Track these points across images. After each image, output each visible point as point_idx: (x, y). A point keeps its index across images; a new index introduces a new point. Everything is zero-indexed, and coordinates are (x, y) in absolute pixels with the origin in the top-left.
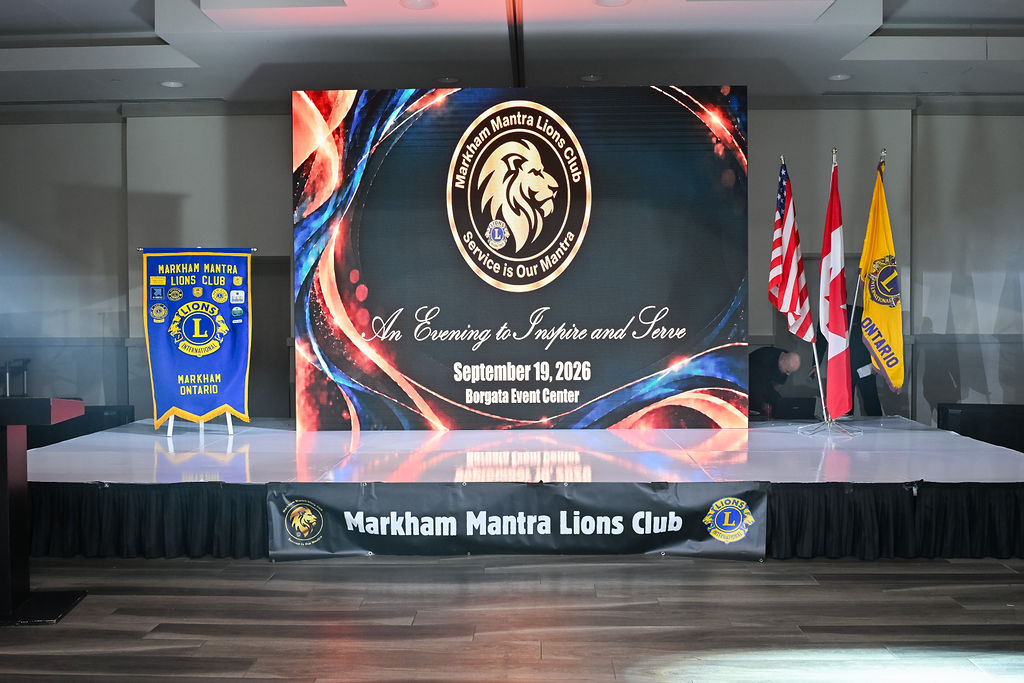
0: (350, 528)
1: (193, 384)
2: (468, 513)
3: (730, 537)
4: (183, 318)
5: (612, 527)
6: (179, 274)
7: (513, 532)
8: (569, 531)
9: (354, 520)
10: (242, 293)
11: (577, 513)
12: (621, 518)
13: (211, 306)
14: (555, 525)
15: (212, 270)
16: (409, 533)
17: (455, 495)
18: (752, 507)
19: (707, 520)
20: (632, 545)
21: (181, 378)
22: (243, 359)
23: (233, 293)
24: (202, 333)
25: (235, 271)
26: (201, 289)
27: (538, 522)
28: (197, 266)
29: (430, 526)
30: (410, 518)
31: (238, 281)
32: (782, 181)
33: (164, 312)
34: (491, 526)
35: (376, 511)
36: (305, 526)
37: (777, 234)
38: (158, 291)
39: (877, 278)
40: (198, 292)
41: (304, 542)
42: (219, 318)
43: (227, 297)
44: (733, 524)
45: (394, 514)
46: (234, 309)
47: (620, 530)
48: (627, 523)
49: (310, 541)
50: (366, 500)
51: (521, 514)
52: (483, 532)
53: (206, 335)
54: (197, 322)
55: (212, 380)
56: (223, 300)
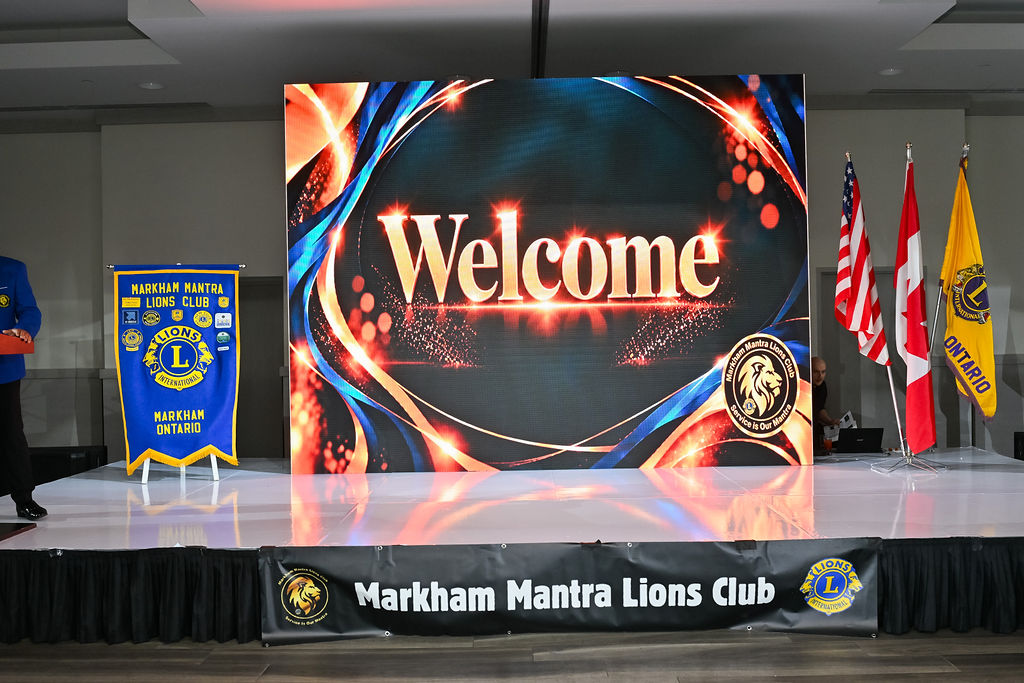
0: (362, 603)
1: (172, 422)
2: (509, 582)
3: (833, 606)
4: (160, 346)
5: (688, 597)
6: (156, 295)
7: (565, 605)
8: (634, 603)
9: (367, 593)
10: (228, 316)
11: (643, 580)
12: (698, 586)
13: (193, 331)
14: (617, 596)
15: (194, 290)
16: (435, 608)
17: (492, 560)
18: (859, 569)
19: (806, 587)
20: (712, 619)
21: (157, 415)
22: (230, 393)
23: (218, 316)
24: (182, 362)
25: (221, 291)
26: (181, 312)
27: (596, 592)
28: (176, 286)
29: (462, 599)
30: (437, 590)
31: (224, 302)
32: (848, 181)
33: (139, 339)
34: (537, 598)
35: (394, 581)
36: (305, 601)
37: (844, 242)
38: (132, 315)
39: (962, 290)
40: (177, 315)
41: (305, 621)
42: (202, 345)
43: (211, 321)
44: (836, 591)
45: (416, 585)
46: (220, 335)
47: (697, 600)
48: (706, 592)
49: (313, 619)
50: (382, 569)
51: (575, 583)
52: (527, 606)
53: (187, 365)
54: (176, 349)
55: (194, 417)
56: (206, 324)
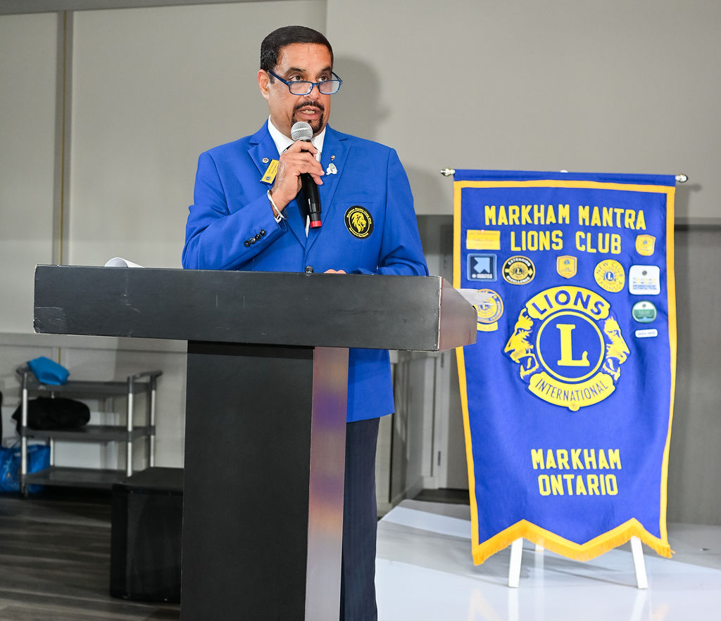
1: (564, 471)
4: (537, 323)
6: (529, 227)
10: (654, 272)
13: (595, 298)
15: (596, 221)
21: (537, 456)
23: (636, 271)
24: (576, 356)
25: (641, 224)
26: (573, 261)
28: (564, 211)
33: (497, 308)
40: (566, 267)
42: (612, 326)
43: (623, 279)
46: (638, 307)
53: (584, 362)
54: (566, 331)
55: (603, 464)
56: (615, 286)
